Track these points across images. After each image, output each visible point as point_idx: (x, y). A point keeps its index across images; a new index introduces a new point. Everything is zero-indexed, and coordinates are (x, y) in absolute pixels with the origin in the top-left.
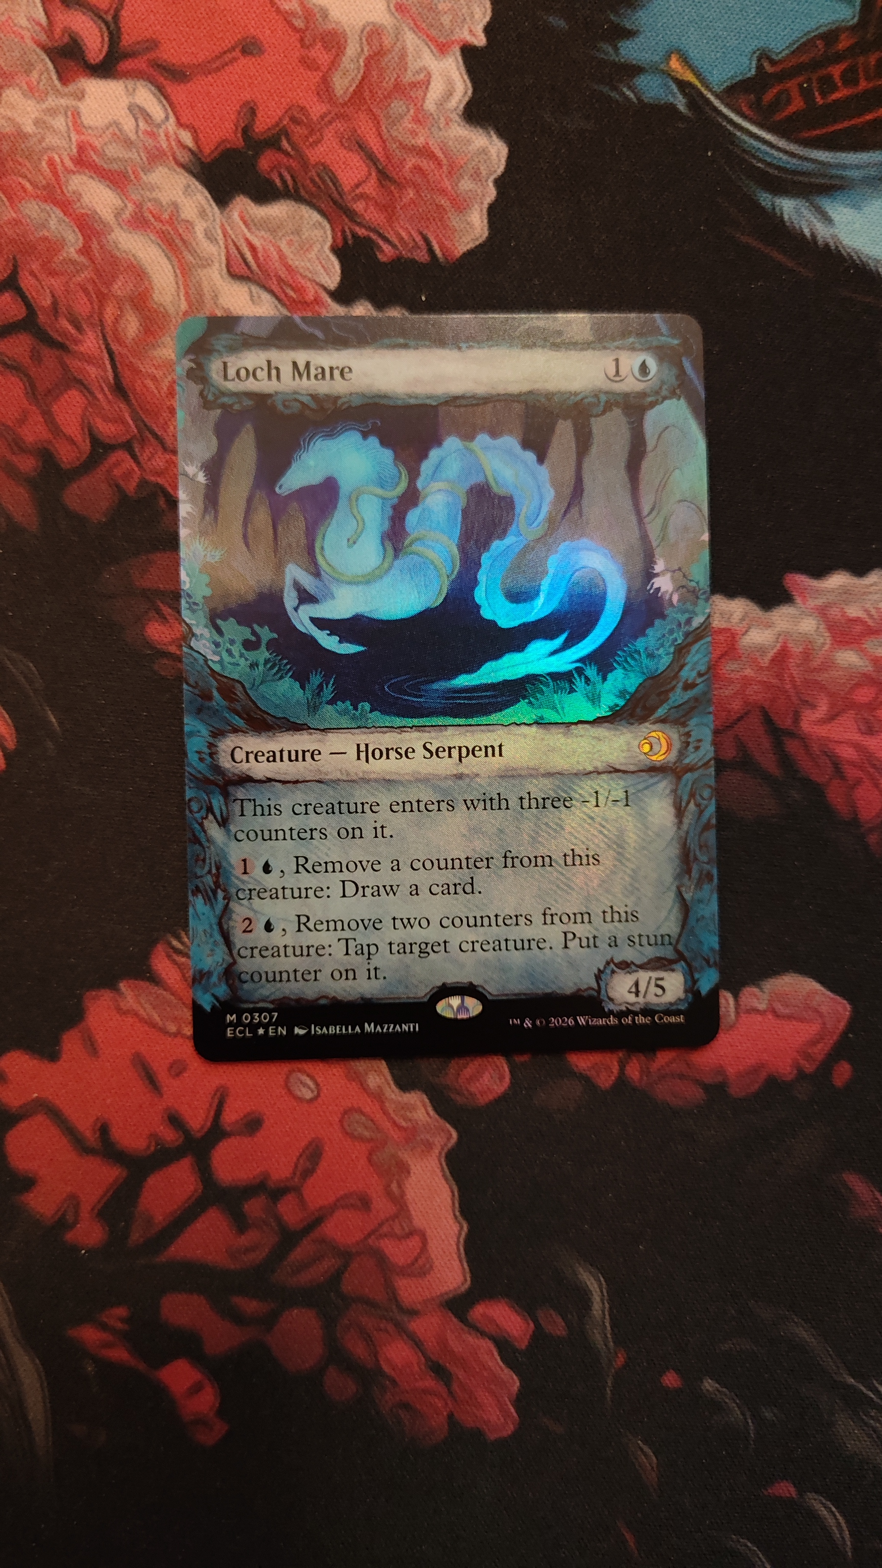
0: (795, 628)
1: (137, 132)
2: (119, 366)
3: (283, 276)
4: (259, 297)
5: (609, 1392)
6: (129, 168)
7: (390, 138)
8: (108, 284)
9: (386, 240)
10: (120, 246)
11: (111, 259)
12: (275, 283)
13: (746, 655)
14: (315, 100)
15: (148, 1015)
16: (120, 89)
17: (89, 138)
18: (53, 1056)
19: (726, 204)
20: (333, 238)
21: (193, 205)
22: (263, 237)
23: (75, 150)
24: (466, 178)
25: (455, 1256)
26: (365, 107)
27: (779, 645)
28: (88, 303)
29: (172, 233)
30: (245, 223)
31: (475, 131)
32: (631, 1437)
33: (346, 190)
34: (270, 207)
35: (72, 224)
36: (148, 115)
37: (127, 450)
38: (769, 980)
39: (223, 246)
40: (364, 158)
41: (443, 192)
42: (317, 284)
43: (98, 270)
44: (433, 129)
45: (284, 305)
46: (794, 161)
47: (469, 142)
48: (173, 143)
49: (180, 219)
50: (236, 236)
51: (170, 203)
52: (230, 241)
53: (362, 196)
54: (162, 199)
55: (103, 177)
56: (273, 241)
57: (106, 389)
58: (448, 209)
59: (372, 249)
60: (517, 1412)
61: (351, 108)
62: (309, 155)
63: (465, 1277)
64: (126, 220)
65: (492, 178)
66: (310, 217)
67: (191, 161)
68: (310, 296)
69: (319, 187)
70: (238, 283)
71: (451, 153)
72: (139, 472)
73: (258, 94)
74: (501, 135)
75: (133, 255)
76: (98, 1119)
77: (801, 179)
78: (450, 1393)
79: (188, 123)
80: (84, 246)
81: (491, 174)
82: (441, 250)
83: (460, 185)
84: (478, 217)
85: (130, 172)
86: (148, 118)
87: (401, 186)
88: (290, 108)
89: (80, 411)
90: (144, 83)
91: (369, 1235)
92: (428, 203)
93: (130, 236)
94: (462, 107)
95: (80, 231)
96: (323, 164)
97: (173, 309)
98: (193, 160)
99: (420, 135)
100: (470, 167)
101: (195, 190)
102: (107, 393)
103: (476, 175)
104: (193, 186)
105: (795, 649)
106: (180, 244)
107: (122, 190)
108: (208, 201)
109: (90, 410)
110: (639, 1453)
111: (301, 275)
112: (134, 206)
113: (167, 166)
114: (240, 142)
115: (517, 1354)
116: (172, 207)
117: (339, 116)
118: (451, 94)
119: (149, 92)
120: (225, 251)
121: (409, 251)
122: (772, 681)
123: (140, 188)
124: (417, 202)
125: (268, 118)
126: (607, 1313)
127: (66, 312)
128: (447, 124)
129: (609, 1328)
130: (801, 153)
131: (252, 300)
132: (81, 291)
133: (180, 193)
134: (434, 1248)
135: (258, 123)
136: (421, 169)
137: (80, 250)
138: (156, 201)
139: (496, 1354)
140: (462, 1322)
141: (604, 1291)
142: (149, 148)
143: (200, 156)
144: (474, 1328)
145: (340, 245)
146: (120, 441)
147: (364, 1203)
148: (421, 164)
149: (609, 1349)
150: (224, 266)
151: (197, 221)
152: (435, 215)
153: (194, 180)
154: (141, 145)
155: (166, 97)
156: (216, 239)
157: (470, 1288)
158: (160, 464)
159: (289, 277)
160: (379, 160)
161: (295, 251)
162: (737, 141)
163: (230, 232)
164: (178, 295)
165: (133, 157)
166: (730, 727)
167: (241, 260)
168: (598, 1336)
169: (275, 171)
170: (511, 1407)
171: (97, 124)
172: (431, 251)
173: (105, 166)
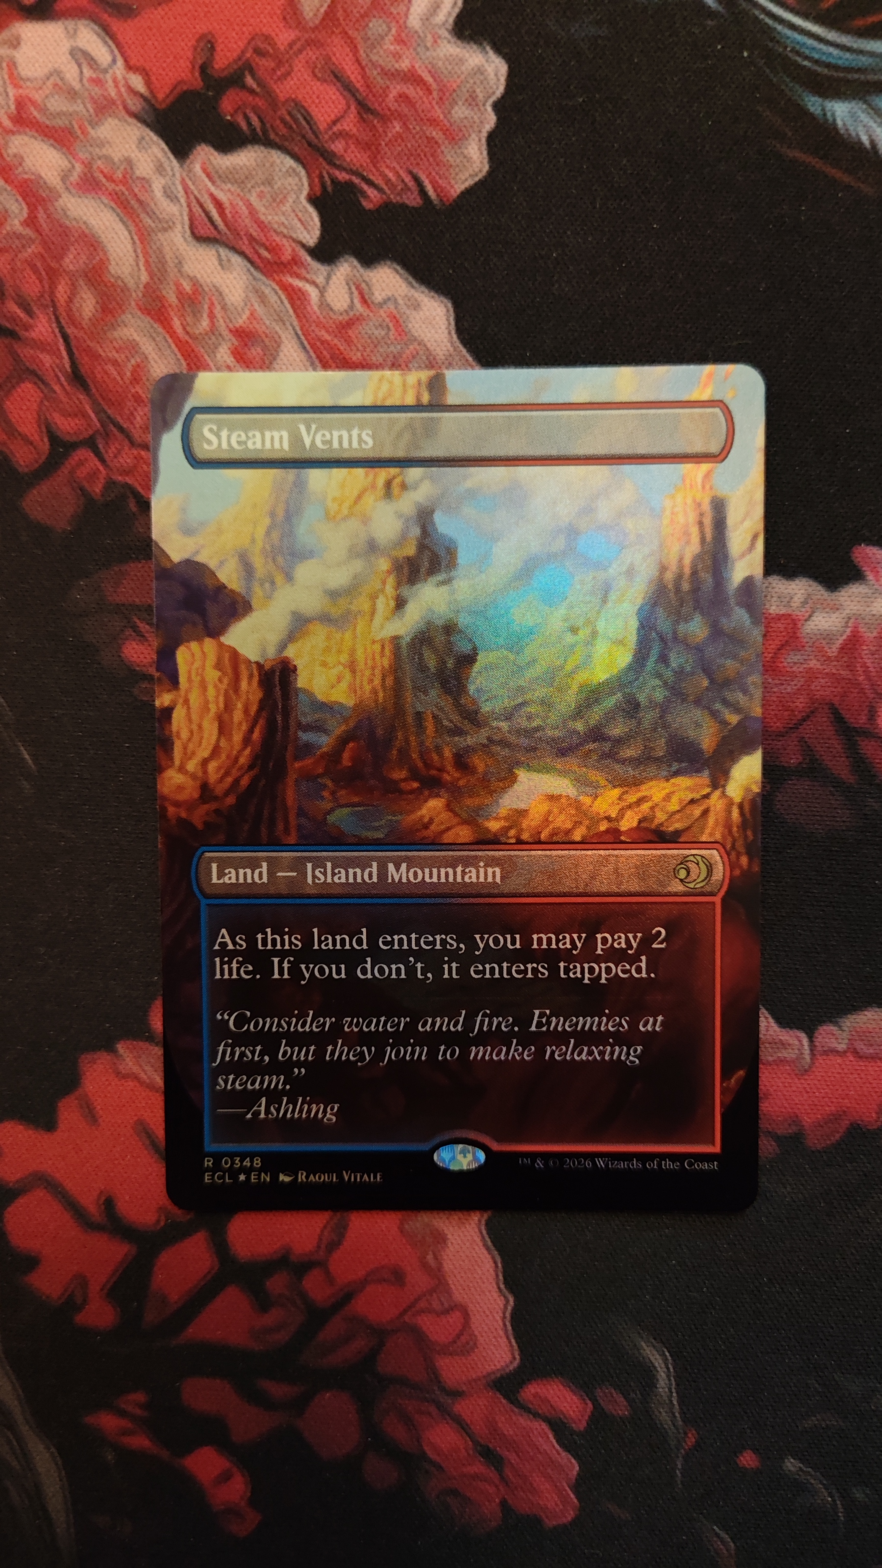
0: (868, 609)
1: (81, 80)
2: (75, 351)
3: (254, 234)
4: (229, 261)
5: (679, 1475)
6: (74, 123)
7: (370, 65)
8: (59, 258)
9: (370, 183)
10: (69, 213)
11: (60, 230)
12: (246, 242)
13: (810, 644)
14: (281, 25)
15: (149, 1078)
16: (59, 31)
17: (27, 91)
18: (49, 1125)
19: (768, 113)
20: (310, 185)
21: (149, 160)
22: (229, 190)
23: (13, 107)
24: (460, 103)
25: (501, 1333)
26: (340, 29)
27: (849, 630)
28: (37, 282)
29: (127, 193)
30: (208, 175)
31: (468, 47)
32: (705, 1522)
33: (321, 128)
34: (235, 154)
35: (14, 192)
36: (92, 59)
37: (90, 447)
38: (849, 1016)
39: (185, 205)
40: (341, 89)
41: (434, 122)
42: (294, 240)
43: (45, 243)
44: (419, 49)
45: (257, 268)
46: (848, 55)
47: (462, 61)
48: (123, 90)
49: (134, 177)
50: (199, 191)
51: (122, 159)
52: (192, 197)
53: (341, 134)
54: (113, 155)
55: (46, 136)
56: (242, 194)
57: (63, 379)
58: (440, 141)
59: (355, 195)
60: (577, 1498)
61: (324, 32)
62: (278, 91)
63: (513, 1354)
64: (74, 183)
65: (491, 101)
66: (282, 162)
67: (143, 109)
68: (287, 256)
69: (291, 127)
70: (204, 246)
71: (442, 76)
72: (104, 472)
73: (215, 24)
74: (498, 50)
75: (85, 223)
76: (101, 1192)
77: (856, 76)
78: (502, 1478)
79: (138, 64)
80: (29, 217)
81: (490, 97)
82: (435, 191)
83: (453, 112)
84: (476, 148)
85: (76, 127)
86: (92, 63)
87: (385, 119)
88: (253, 39)
89: (35, 406)
90: (86, 22)
91: (405, 1311)
92: (417, 137)
93: (79, 200)
94: (451, 20)
95: (24, 199)
96: (293, 100)
97: (132, 281)
98: (147, 107)
99: (404, 57)
100: (464, 90)
101: (150, 143)
102: (65, 384)
103: (472, 100)
104: (147, 138)
105: (869, 634)
106: (136, 206)
107: (68, 149)
108: (166, 153)
109: (46, 403)
110: (715, 1539)
111: (275, 231)
112: (83, 166)
113: (117, 117)
114: (196, 82)
115: (575, 1437)
116: (125, 163)
117: (309, 43)
118: (438, 7)
119: (92, 33)
120: (187, 209)
121: (398, 194)
122: (842, 672)
123: (88, 145)
124: (404, 136)
125: (229, 51)
126: (674, 1390)
127: (14, 294)
128: (436, 42)
129: (677, 1407)
130: (855, 46)
131: (221, 265)
132: (28, 268)
133: (134, 147)
134: (477, 1323)
135: (217, 58)
136: (407, 97)
137: (25, 221)
138: (107, 158)
139: (551, 1436)
140: (512, 1403)
141: (670, 1366)
142: (96, 97)
143: (153, 102)
144: (525, 1408)
145: (318, 194)
146: (81, 437)
147: (398, 1277)
148: (407, 91)
149: (677, 1429)
150: (187, 227)
151: (154, 178)
152: (427, 150)
153: (148, 131)
154: (86, 94)
155: (113, 37)
156: (176, 197)
157: (519, 1367)
158: (128, 461)
159: (262, 235)
160: (358, 90)
161: (267, 204)
162: (778, 37)
163: (192, 187)
164: (138, 265)
165: (78, 109)
166: (796, 727)
167: (206, 219)
168: (664, 1414)
169: (239, 111)
170: (570, 1492)
171: (36, 75)
172: (423, 192)
173: (48, 122)
